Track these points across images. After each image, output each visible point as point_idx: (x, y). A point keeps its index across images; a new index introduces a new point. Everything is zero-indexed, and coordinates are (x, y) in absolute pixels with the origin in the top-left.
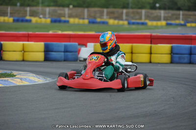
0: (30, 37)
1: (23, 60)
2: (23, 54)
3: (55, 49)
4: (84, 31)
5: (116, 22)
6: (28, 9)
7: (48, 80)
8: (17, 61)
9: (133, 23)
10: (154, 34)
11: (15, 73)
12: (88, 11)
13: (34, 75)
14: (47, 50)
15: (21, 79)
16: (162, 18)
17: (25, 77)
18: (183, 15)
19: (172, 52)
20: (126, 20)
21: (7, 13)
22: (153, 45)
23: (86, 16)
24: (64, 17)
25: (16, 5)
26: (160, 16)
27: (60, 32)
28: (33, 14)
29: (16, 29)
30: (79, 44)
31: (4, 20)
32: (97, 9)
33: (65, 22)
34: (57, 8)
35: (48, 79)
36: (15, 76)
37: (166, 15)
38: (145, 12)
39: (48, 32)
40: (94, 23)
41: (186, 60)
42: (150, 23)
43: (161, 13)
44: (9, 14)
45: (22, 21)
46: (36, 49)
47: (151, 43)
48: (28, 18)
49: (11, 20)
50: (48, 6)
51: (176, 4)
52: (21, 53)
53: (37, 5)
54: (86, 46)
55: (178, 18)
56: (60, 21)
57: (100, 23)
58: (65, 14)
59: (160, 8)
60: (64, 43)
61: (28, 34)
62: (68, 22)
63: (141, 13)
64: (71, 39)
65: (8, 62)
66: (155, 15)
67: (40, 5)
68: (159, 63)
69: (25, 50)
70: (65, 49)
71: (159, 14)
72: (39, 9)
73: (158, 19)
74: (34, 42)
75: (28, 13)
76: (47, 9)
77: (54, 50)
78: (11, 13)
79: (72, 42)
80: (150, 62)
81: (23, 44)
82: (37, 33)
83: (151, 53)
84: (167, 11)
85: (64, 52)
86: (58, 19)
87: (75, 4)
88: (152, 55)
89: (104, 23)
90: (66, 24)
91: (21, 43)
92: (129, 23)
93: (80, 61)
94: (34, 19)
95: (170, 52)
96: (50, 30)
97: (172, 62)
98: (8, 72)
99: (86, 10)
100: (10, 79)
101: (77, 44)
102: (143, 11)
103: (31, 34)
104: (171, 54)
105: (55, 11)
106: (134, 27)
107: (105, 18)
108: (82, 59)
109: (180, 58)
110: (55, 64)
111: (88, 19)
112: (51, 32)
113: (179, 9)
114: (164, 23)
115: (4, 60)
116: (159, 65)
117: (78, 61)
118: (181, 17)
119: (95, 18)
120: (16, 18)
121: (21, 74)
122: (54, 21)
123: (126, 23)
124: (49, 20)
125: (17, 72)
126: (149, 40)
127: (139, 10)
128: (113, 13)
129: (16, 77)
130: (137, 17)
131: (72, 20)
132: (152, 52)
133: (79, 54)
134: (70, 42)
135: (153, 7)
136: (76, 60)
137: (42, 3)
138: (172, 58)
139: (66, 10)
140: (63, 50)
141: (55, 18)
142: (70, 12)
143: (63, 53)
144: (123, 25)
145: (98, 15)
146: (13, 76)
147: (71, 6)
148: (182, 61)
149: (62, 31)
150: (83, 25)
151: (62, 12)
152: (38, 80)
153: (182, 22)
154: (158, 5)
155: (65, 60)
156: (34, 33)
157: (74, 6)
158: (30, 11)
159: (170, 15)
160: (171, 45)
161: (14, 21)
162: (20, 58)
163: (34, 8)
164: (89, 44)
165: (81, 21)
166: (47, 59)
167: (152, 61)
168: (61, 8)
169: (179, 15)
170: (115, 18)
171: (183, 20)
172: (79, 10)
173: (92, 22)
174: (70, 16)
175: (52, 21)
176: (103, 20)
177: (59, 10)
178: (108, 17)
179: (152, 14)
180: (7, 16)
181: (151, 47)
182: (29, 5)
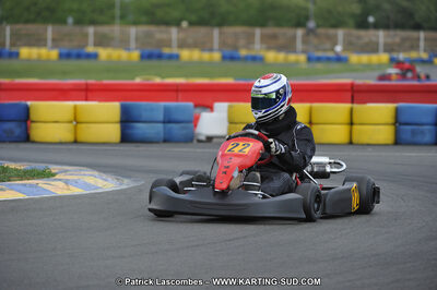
0: (92, 90)
1: (76, 142)
2: (75, 127)
3: (145, 116)
4: (211, 77)
5: (281, 56)
6: (91, 30)
7: (126, 184)
8: (61, 143)
9: (319, 59)
10: (359, 82)
11: (54, 168)
12: (220, 33)
13: (96, 173)
14: (127, 119)
15: (67, 182)
16: (381, 47)
17: (75, 178)
18: (426, 39)
19: (398, 121)
20: (303, 52)
21: (45, 40)
22: (355, 106)
23: (216, 45)
24: (170, 46)
25: (64, 22)
26: (377, 44)
27: (158, 80)
28: (102, 41)
29: (65, 74)
30: (196, 106)
31: (39, 55)
32: (239, 29)
33: (172, 57)
34: (153, 28)
35: (126, 181)
36: (54, 175)
37: (389, 40)
38: (345, 35)
39: (133, 79)
40: (232, 58)
41: (428, 138)
42: (354, 58)
43: (378, 37)
44: (49, 42)
45: (79, 56)
46: (103, 117)
47: (353, 102)
48: (90, 49)
49: (54, 54)
50: (135, 23)
51: (411, 15)
52: (71, 126)
53: (110, 21)
54: (211, 108)
55: (415, 47)
56: (160, 56)
57: (246, 59)
58: (170, 40)
59: (376, 26)
60: (163, 104)
61: (87, 85)
62: (177, 57)
63: (336, 36)
64: (180, 95)
65: (42, 146)
66: (366, 40)
67: (118, 21)
68: (368, 145)
69: (80, 119)
70: (165, 116)
71: (374, 39)
72: (115, 30)
73: (372, 48)
74: (100, 101)
75: (91, 39)
76: (133, 31)
77: (143, 119)
78: (54, 40)
79: (182, 101)
80: (351, 143)
81: (75, 107)
82: (105, 82)
83: (352, 124)
84: (392, 33)
85: (164, 122)
86: (156, 51)
87: (194, 18)
88: (354, 127)
89: (254, 59)
90: (173, 63)
91: (71, 103)
92: (309, 59)
93: (199, 141)
94: (103, 53)
95: (391, 120)
96: (137, 76)
97: (397, 142)
98: (40, 166)
99: (216, 32)
100: (41, 183)
101: (191, 104)
102: (340, 33)
103: (92, 85)
104: (394, 124)
105: (148, 35)
106: (319, 66)
107: (258, 48)
108: (203, 138)
109: (413, 132)
110: (143, 148)
111: (220, 50)
112: (138, 80)
113: (418, 27)
114: (384, 57)
115: (34, 142)
116: (370, 149)
117: (195, 141)
118: (422, 44)
119: (236, 48)
120: (65, 51)
121: (66, 171)
122: (147, 56)
123: (302, 58)
124: (135, 55)
125: (59, 167)
126: (349, 94)
127: (331, 31)
128: (274, 37)
129: (57, 177)
130: (328, 46)
131: (185, 54)
132: (355, 120)
133: (195, 126)
134: (177, 101)
135: (362, 24)
136: (190, 139)
137: (122, 17)
138: (397, 133)
139: (174, 31)
140: (161, 118)
141: (149, 49)
142: (182, 35)
143: (161, 125)
144: (297, 63)
145: (242, 42)
146: (49, 175)
147: (185, 24)
148: (419, 138)
149: (163, 78)
150: (211, 63)
151: (164, 36)
152: (103, 183)
153: (424, 56)
154: (371, 19)
155: (165, 141)
156: (99, 82)
157: (191, 24)
158: (96, 34)
159: (397, 40)
160: (395, 105)
161: (61, 56)
162: (69, 137)
163: (105, 29)
164: (217, 105)
165: (206, 56)
166: (126, 138)
167: (355, 140)
168: (163, 28)
169: (418, 39)
170: (280, 49)
171: (425, 51)
172: (202, 31)
173: (230, 58)
174: (182, 45)
175: (143, 57)
176: (253, 53)
177: (159, 33)
178: (264, 46)
179: (359, 38)
180: (45, 45)
181: (352, 110)
182: (93, 23)
